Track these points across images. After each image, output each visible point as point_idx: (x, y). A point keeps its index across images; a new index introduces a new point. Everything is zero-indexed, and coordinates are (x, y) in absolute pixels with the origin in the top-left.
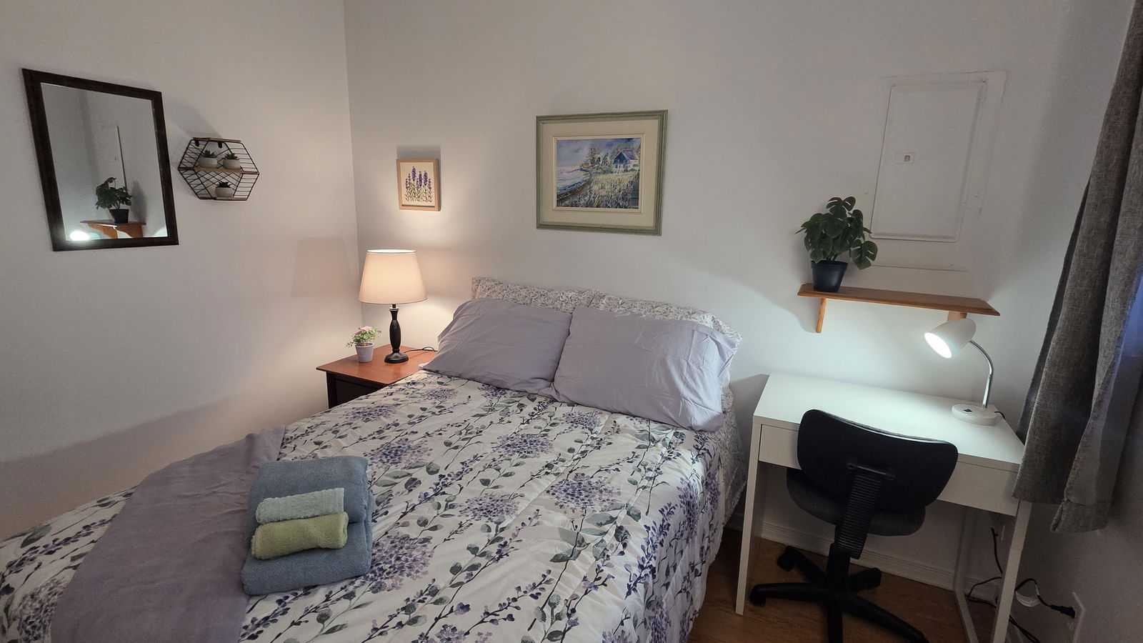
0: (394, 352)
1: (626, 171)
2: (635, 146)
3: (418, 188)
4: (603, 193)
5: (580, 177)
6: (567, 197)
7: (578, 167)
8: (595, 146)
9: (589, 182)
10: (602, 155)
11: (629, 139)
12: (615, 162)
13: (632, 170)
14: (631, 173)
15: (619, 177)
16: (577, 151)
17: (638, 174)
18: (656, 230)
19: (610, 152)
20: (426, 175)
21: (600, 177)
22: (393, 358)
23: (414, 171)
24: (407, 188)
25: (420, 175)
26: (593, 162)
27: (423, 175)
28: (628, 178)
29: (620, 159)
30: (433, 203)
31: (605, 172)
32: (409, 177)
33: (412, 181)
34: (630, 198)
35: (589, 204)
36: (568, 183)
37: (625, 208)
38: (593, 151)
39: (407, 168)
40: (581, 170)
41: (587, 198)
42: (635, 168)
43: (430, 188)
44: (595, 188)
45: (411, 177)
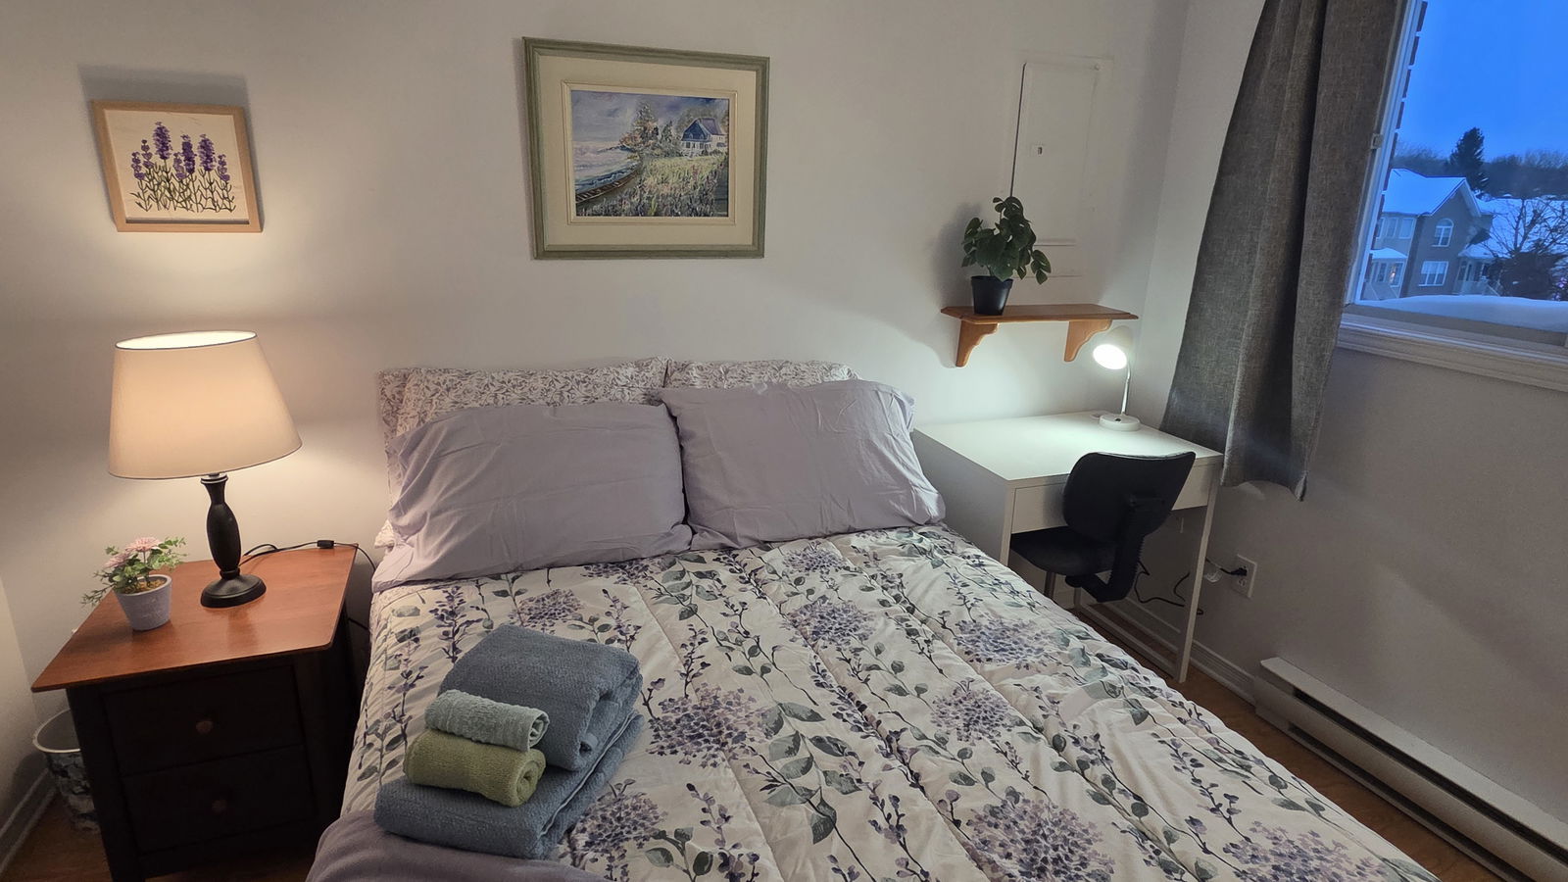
0: (226, 577)
1: (705, 153)
2: (720, 112)
3: (181, 177)
4: (666, 190)
5: (622, 161)
6: (595, 197)
7: (616, 143)
8: (648, 107)
9: (637, 172)
10: (660, 124)
11: (708, 100)
12: (685, 137)
13: (716, 152)
14: (714, 158)
15: (692, 164)
16: (612, 113)
17: (726, 161)
18: (757, 250)
19: (675, 119)
20: (206, 146)
21: (659, 163)
22: (223, 592)
23: (162, 135)
24: (139, 176)
25: (187, 147)
26: (644, 135)
27: (195, 149)
28: (707, 166)
29: (694, 132)
30: (241, 212)
31: (667, 155)
32: (145, 148)
33: (156, 159)
34: (714, 198)
35: (641, 211)
36: (600, 172)
37: (705, 215)
38: (644, 116)
39: (131, 130)
40: (623, 148)
41: (635, 200)
42: (721, 149)
43: (226, 178)
44: (650, 181)
45: (153, 149)
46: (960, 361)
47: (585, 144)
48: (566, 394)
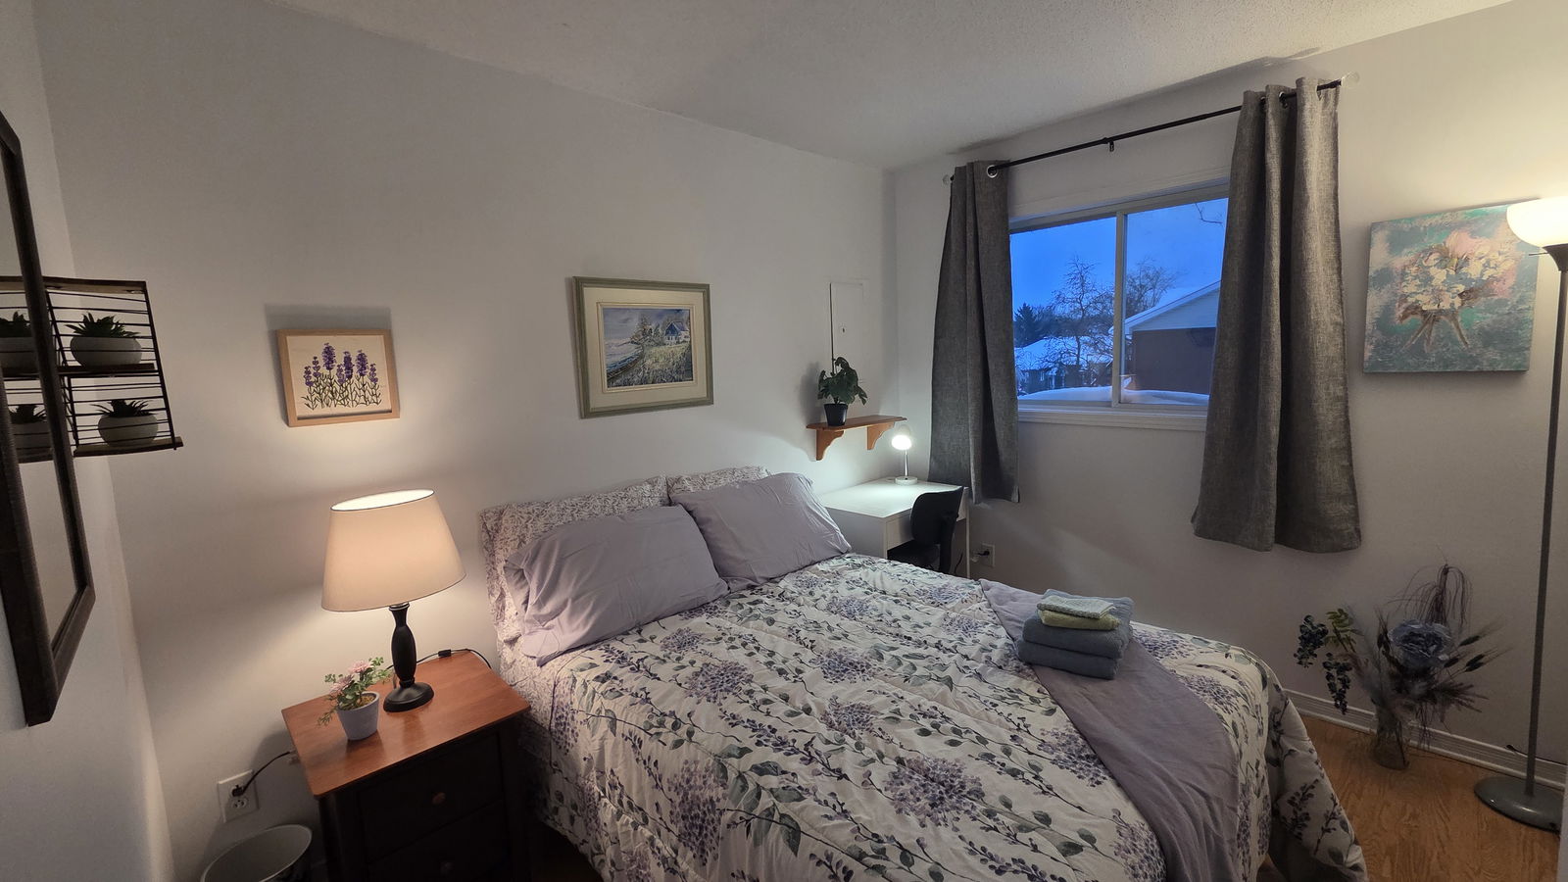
0: (404, 686)
1: (678, 342)
2: (685, 317)
3: (341, 382)
4: (657, 367)
5: (632, 351)
6: (619, 374)
7: (629, 340)
8: (646, 314)
9: (641, 356)
10: (653, 326)
11: (678, 311)
12: (667, 333)
13: (684, 342)
14: (684, 345)
15: (672, 349)
16: (626, 321)
17: (690, 346)
18: (708, 400)
19: (661, 322)
20: (362, 358)
21: (653, 350)
22: (401, 698)
23: (329, 353)
24: (309, 384)
25: (348, 360)
26: (644, 333)
27: (353, 362)
28: (679, 350)
29: (671, 330)
30: (386, 405)
31: (658, 345)
32: (316, 363)
33: (323, 370)
34: (683, 370)
35: (644, 381)
36: (619, 358)
37: (681, 381)
38: (643, 323)
39: (304, 351)
40: (632, 342)
41: (640, 374)
42: (687, 340)
43: (375, 380)
44: (649, 362)
45: (321, 363)
46: (819, 457)
47: (612, 341)
48: (616, 508)
